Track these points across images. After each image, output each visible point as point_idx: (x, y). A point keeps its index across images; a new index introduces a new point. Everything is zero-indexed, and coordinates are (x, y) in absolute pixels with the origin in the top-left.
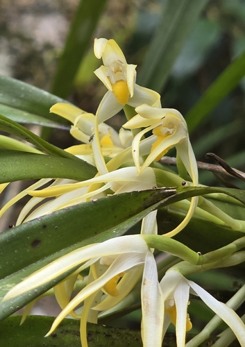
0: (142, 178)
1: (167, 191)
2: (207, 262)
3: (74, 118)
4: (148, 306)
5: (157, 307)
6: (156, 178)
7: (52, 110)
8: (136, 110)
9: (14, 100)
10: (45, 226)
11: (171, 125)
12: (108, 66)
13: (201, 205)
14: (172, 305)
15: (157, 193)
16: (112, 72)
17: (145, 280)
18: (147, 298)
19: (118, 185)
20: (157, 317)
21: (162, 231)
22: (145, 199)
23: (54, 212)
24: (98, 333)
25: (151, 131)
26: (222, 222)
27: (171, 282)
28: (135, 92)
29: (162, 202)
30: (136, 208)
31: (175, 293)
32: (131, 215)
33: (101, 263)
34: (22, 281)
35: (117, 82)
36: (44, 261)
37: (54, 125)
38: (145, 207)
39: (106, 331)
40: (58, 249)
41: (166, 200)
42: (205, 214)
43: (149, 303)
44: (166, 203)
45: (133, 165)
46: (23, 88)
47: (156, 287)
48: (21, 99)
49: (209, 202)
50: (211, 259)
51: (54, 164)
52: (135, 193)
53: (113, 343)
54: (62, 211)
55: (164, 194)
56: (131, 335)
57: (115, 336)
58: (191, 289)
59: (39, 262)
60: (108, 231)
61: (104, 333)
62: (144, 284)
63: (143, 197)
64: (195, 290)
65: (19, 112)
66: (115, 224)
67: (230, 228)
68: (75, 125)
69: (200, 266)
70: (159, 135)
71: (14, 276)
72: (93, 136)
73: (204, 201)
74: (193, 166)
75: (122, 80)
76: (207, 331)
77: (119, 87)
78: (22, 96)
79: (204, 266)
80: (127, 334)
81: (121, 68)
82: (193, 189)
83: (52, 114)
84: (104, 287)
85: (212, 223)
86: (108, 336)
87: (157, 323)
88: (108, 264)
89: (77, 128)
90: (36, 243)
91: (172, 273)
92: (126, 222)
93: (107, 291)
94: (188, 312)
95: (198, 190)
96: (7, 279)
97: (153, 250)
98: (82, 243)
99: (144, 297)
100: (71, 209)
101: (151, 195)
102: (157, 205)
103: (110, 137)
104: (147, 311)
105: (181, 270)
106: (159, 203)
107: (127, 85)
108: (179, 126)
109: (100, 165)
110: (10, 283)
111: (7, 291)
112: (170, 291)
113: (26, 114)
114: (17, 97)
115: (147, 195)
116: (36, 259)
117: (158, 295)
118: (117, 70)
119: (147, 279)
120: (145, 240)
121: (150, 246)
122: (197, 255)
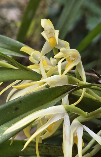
0: (62, 80)
1: (73, 86)
2: (90, 117)
3: (31, 53)
4: (66, 137)
5: (70, 137)
6: (68, 80)
7: (21, 50)
8: (60, 50)
9: (4, 45)
10: (21, 101)
11: (74, 56)
12: (46, 31)
13: (87, 91)
14: (76, 136)
15: (69, 86)
16: (48, 33)
17: (64, 125)
18: (65, 133)
19: (52, 83)
20: (70, 141)
21: (70, 103)
22: (64, 89)
23: (25, 95)
24: (42, 147)
25: (66, 59)
26: (95, 98)
27: (75, 125)
28: (59, 42)
29: (71, 90)
30: (60, 93)
31: (77, 130)
32: (58, 96)
33: (45, 118)
34: (11, 126)
35: (50, 37)
36: (20, 117)
37: (22, 56)
38: (64, 93)
39: (46, 146)
40: (26, 112)
41: (73, 89)
42: (88, 95)
43: (66, 135)
44: (73, 91)
45: (58, 74)
46: (8, 40)
47: (69, 128)
48: (7, 44)
49: (90, 90)
50: (92, 115)
51: (23, 74)
52: (60, 87)
53: (49, 151)
54: (28, 95)
55: (72, 87)
56: (56, 148)
57: (49, 148)
58: (84, 129)
59: (18, 118)
60: (48, 103)
61: (45, 147)
62: (64, 127)
63: (63, 88)
64: (85, 129)
65: (6, 50)
66: (51, 100)
67: (99, 101)
68: (31, 56)
69: (87, 118)
70: (69, 61)
71: (7, 124)
72: (40, 61)
73: (88, 90)
74: (83, 74)
75: (52, 37)
76: (89, 146)
77: (52, 40)
78: (8, 43)
79: (89, 118)
80: (55, 147)
81: (52, 32)
82: (85, 85)
83: (21, 51)
84: (47, 129)
85: (91, 99)
86: (47, 148)
87: (70, 144)
88: (48, 118)
89: (32, 57)
90: (17, 109)
91: (75, 121)
92: (56, 100)
93: (48, 130)
94: (83, 139)
95: (86, 85)
96: (4, 125)
97: (67, 111)
98: (37, 109)
99: (64, 133)
100: (32, 94)
101: (67, 88)
102: (69, 92)
103: (46, 61)
104: (65, 139)
105: (79, 120)
106: (70, 91)
107: (55, 39)
108: (78, 57)
109: (44, 74)
110: (6, 127)
111: (5, 131)
112: (75, 129)
113: (9, 51)
114: (6, 44)
115: (65, 88)
116: (17, 116)
117: (70, 132)
118: (51, 33)
119: (65, 125)
120: (65, 108)
121: (66, 110)
122: (86, 114)
